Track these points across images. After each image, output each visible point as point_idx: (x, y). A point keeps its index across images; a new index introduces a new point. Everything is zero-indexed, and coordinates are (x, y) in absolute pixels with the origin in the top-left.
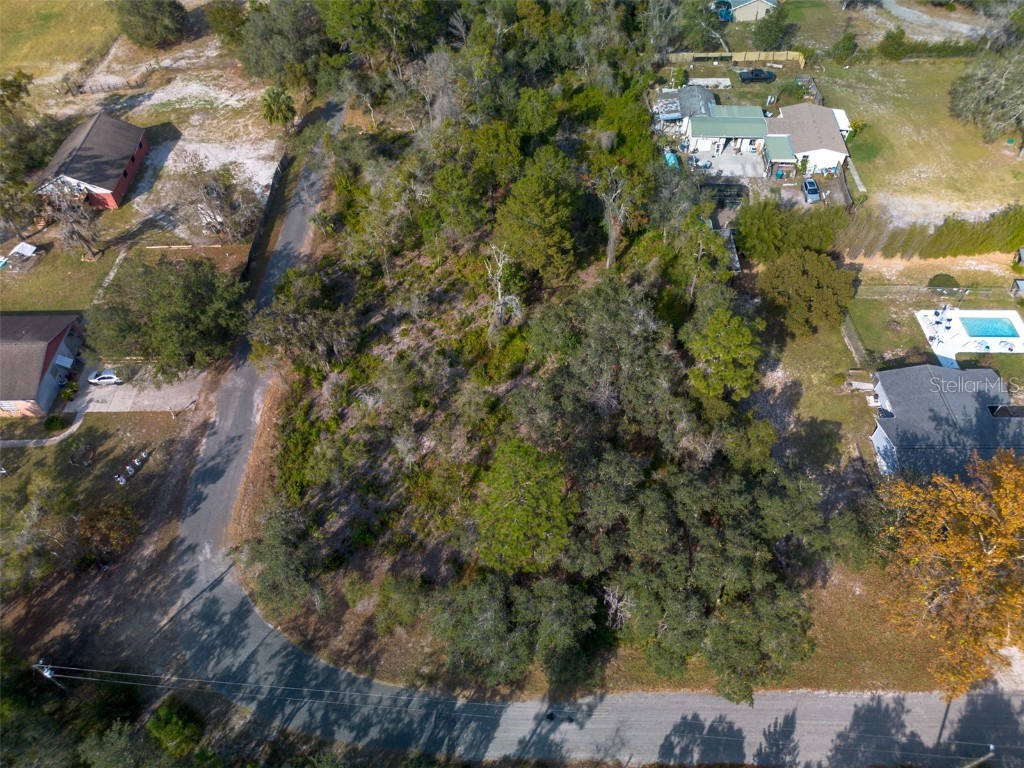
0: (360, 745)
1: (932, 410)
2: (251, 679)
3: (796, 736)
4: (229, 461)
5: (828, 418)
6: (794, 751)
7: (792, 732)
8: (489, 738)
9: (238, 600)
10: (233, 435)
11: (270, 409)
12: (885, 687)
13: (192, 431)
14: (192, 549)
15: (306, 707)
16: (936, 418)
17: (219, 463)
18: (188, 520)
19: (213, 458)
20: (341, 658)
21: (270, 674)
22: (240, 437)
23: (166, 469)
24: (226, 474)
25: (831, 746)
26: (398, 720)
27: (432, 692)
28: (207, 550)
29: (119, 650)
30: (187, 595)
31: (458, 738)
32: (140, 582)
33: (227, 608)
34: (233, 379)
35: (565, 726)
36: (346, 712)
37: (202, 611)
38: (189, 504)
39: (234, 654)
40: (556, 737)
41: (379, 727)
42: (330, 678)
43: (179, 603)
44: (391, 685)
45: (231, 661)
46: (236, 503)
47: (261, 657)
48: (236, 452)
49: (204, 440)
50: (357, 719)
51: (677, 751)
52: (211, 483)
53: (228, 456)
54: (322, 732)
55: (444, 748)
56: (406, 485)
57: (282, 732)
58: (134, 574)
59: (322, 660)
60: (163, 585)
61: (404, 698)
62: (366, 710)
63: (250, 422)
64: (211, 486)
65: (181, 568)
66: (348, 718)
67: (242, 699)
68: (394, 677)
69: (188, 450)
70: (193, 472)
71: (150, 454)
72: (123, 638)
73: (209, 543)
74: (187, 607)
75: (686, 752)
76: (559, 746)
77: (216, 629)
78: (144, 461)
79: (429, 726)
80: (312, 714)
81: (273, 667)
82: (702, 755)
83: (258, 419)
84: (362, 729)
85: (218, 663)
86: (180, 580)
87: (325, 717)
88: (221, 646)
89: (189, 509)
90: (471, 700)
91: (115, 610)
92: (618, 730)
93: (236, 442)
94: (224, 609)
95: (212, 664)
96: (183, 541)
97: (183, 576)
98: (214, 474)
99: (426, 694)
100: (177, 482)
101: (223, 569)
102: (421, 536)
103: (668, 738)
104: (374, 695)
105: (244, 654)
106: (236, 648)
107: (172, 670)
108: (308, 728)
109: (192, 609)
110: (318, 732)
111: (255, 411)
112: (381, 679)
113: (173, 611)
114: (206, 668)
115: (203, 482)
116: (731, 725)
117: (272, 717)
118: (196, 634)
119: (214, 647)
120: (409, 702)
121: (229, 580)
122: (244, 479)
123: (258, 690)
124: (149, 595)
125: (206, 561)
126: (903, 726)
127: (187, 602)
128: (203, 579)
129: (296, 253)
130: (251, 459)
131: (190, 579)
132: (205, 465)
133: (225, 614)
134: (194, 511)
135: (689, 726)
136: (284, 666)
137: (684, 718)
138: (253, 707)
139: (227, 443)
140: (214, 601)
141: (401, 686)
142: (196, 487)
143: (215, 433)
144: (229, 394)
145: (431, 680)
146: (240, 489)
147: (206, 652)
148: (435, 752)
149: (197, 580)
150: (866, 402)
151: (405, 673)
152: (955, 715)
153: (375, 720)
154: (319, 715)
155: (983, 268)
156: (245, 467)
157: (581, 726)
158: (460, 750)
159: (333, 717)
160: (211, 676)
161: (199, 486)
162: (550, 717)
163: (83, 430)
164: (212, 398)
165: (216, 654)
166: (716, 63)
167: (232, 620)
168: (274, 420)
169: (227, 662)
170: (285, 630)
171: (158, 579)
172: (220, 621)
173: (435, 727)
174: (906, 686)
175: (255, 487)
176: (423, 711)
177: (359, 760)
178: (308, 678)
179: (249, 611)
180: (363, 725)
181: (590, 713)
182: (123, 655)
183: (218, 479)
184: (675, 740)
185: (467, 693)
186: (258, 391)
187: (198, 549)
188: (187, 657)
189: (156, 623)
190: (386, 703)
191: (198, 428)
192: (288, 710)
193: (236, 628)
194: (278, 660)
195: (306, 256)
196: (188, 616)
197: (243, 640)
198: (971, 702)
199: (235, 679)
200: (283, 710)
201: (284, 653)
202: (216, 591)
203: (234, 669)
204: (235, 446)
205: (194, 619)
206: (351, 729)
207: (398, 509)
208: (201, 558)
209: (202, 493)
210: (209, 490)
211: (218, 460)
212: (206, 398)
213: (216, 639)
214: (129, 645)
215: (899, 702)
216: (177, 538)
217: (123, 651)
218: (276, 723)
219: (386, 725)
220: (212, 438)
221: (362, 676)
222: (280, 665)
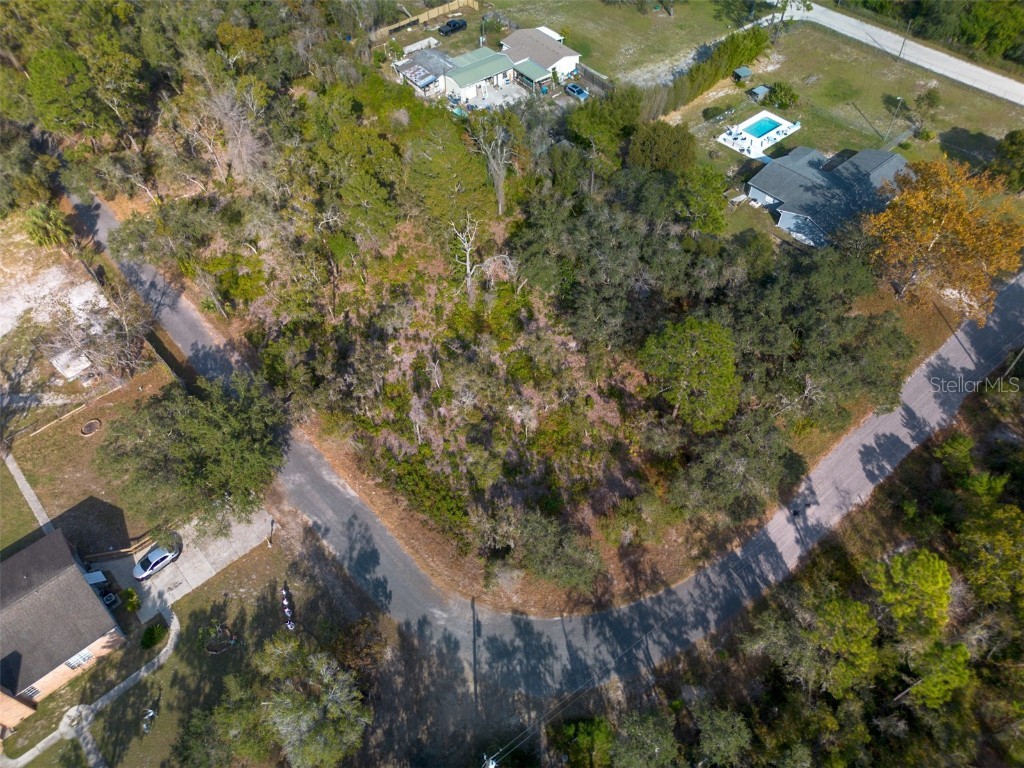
0: (713, 630)
1: (801, 186)
2: (590, 662)
3: (918, 414)
4: (369, 540)
5: (742, 230)
6: (925, 423)
7: (914, 414)
8: (779, 556)
9: (510, 623)
10: (346, 520)
11: (355, 477)
12: (927, 356)
13: (303, 543)
14: (424, 622)
15: (650, 642)
16: (807, 189)
17: (362, 548)
18: (391, 607)
19: (352, 548)
20: (631, 594)
21: (598, 646)
22: (355, 517)
23: (318, 588)
24: (380, 551)
25: (937, 406)
26: (716, 596)
27: (716, 562)
28: (438, 613)
29: (460, 739)
30: (465, 655)
31: (762, 572)
32: (412, 680)
33: (509, 635)
34: (288, 481)
35: (809, 511)
36: (679, 621)
37: (492, 654)
38: (376, 595)
39: (556, 658)
40: (811, 521)
41: (710, 610)
42: (641, 611)
43: (466, 665)
44: (686, 580)
45: (560, 663)
46: (417, 564)
47: (578, 641)
48: (367, 529)
49: (325, 542)
50: (692, 619)
51: (877, 472)
52: (374, 567)
53: (363, 537)
54: (680, 646)
55: (762, 585)
56: (535, 452)
57: (655, 672)
58: (399, 680)
59: (622, 607)
60: (434, 666)
61: (703, 580)
62: (690, 608)
63: (349, 500)
64: (378, 569)
65: (434, 642)
66: (685, 623)
67: (600, 679)
68: (681, 574)
69: (319, 560)
70: (347, 571)
71: (286, 589)
72: (452, 729)
73: (434, 607)
74: (476, 662)
75: (881, 469)
76: (819, 524)
77: (519, 655)
78: (289, 597)
79: (739, 582)
80: (660, 643)
81: (594, 640)
82: (890, 463)
83: (352, 493)
84: (701, 621)
85: (552, 674)
86: (445, 651)
87: (670, 636)
88: (540, 662)
89: (383, 599)
90: (744, 546)
91: (421, 716)
92: (837, 488)
93: (356, 523)
94: (507, 638)
95: (548, 679)
96: (408, 624)
97: (443, 645)
98: (370, 558)
99: (713, 566)
100: (343, 588)
101: (469, 615)
102: (587, 477)
103: (864, 469)
104: (683, 595)
105: (562, 652)
106: (552, 653)
107: (524, 711)
108: (666, 653)
109: (483, 660)
110: (678, 649)
111: (342, 489)
112: (675, 582)
113: (469, 674)
114: (548, 686)
115: (367, 571)
116: (884, 435)
117: (636, 670)
118: (510, 672)
119: (535, 668)
120: (709, 580)
121: (485, 616)
122: (400, 543)
123: (604, 663)
124: (433, 683)
125: (448, 620)
126: (954, 369)
127: (472, 660)
128: (463, 634)
129: (214, 348)
130: (385, 523)
131: (452, 643)
132: (351, 559)
133: (512, 642)
134: (389, 596)
135: (867, 454)
136: (601, 633)
137: (860, 452)
138: (614, 676)
139: (348, 529)
140: (492, 641)
141: (692, 574)
142: (365, 579)
143: (327, 530)
144: (299, 494)
145: (705, 554)
146: (406, 550)
147: (533, 677)
148: (760, 593)
149: (459, 638)
150: (752, 207)
151: (685, 566)
152: (968, 345)
153: (702, 609)
154: (664, 638)
155: (721, 94)
156: (389, 533)
157: (817, 503)
158: (771, 578)
159: (675, 631)
160: (558, 686)
161: (368, 577)
162: (796, 514)
163: (187, 622)
164: (286, 507)
165: (542, 670)
166: (409, 29)
167: (523, 639)
168: (370, 483)
169: (557, 668)
170: (571, 612)
171: (425, 665)
172: (516, 649)
173: (742, 578)
174: (934, 347)
175: (419, 540)
176: (724, 576)
177: (723, 640)
178: (627, 626)
179: (528, 624)
180: (700, 618)
181: (813, 493)
182: (468, 738)
183: (378, 559)
184: (869, 467)
185: (735, 543)
186: (324, 473)
187: (429, 619)
188: (523, 692)
189: (466, 695)
190: (697, 593)
191: (305, 538)
192: (641, 655)
193: (534, 642)
194: (592, 634)
195: (225, 345)
196: (485, 668)
197: (550, 645)
198: (966, 333)
199: (578, 671)
200: (637, 659)
201: (590, 626)
202: (483, 632)
203: (569, 667)
204: (360, 526)
205: (494, 665)
206: (695, 627)
207: (549, 470)
208: (442, 622)
209: (377, 580)
210: (379, 572)
211: (358, 546)
212: (281, 512)
213: (528, 662)
214: (465, 728)
215: (939, 357)
216: (399, 627)
217: (464, 736)
218: (643, 670)
219: (713, 605)
220: (330, 535)
221: (661, 592)
222: (598, 635)
